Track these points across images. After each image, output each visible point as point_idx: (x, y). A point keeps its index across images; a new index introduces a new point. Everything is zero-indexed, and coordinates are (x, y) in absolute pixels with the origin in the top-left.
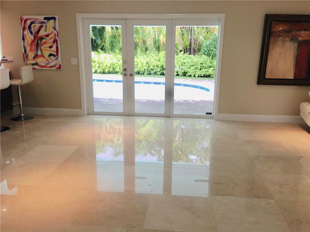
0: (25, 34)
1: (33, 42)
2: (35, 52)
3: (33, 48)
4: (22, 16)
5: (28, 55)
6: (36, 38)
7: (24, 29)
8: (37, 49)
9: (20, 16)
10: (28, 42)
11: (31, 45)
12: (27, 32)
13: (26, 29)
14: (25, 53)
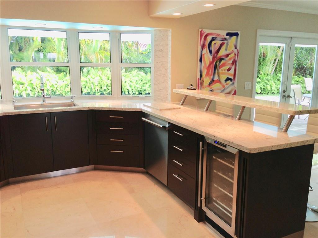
0: (203, 54)
1: (211, 63)
2: (212, 77)
3: (210, 72)
4: (203, 30)
5: (203, 81)
6: (216, 58)
7: (203, 47)
8: (214, 73)
9: (200, 30)
10: (205, 64)
11: (208, 68)
12: (206, 51)
13: (206, 47)
14: (200, 79)
